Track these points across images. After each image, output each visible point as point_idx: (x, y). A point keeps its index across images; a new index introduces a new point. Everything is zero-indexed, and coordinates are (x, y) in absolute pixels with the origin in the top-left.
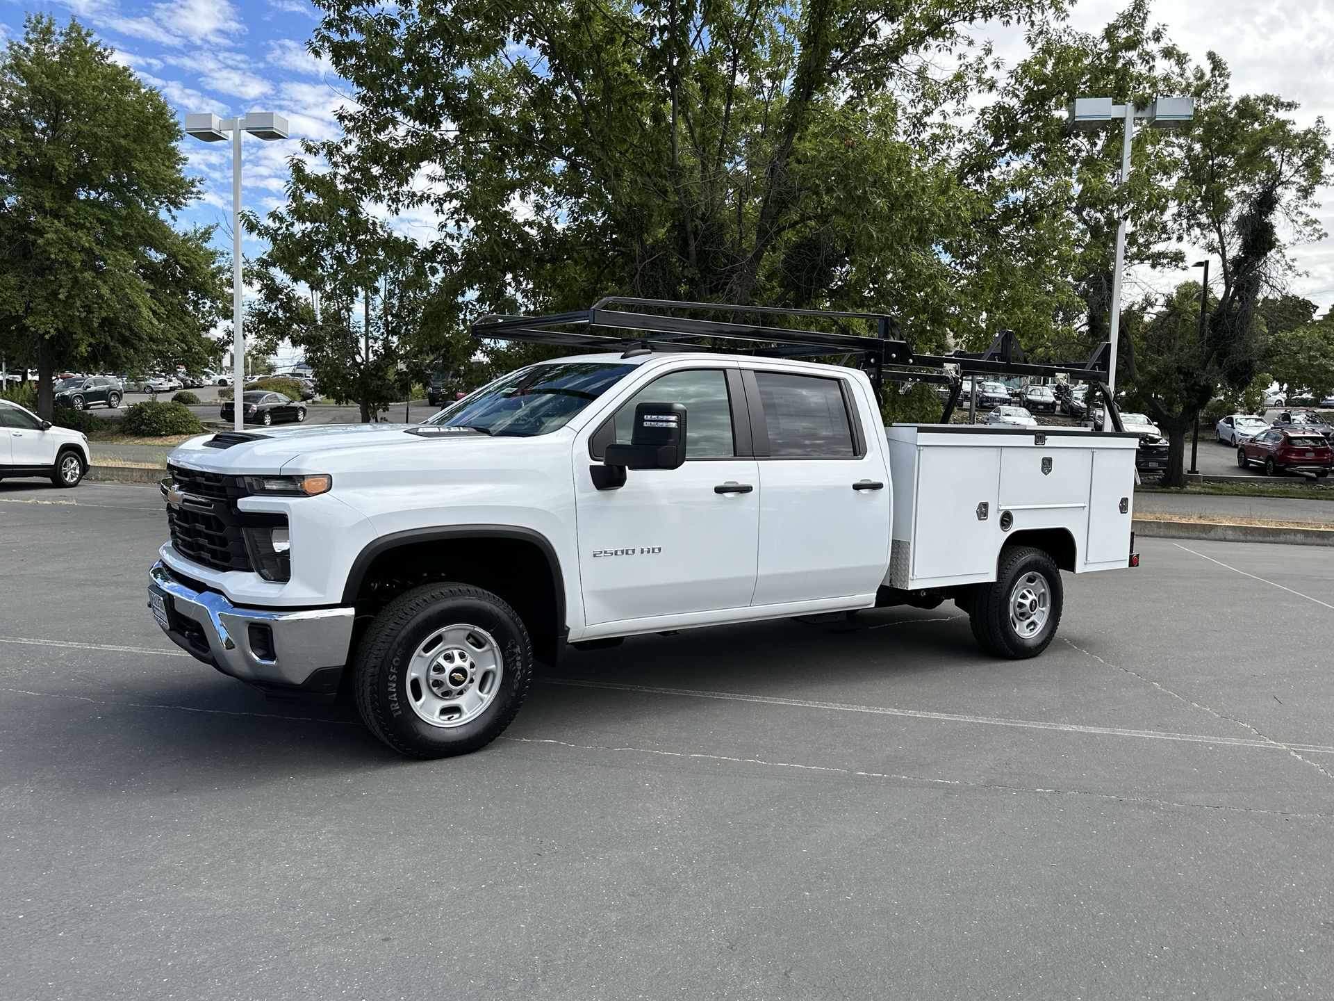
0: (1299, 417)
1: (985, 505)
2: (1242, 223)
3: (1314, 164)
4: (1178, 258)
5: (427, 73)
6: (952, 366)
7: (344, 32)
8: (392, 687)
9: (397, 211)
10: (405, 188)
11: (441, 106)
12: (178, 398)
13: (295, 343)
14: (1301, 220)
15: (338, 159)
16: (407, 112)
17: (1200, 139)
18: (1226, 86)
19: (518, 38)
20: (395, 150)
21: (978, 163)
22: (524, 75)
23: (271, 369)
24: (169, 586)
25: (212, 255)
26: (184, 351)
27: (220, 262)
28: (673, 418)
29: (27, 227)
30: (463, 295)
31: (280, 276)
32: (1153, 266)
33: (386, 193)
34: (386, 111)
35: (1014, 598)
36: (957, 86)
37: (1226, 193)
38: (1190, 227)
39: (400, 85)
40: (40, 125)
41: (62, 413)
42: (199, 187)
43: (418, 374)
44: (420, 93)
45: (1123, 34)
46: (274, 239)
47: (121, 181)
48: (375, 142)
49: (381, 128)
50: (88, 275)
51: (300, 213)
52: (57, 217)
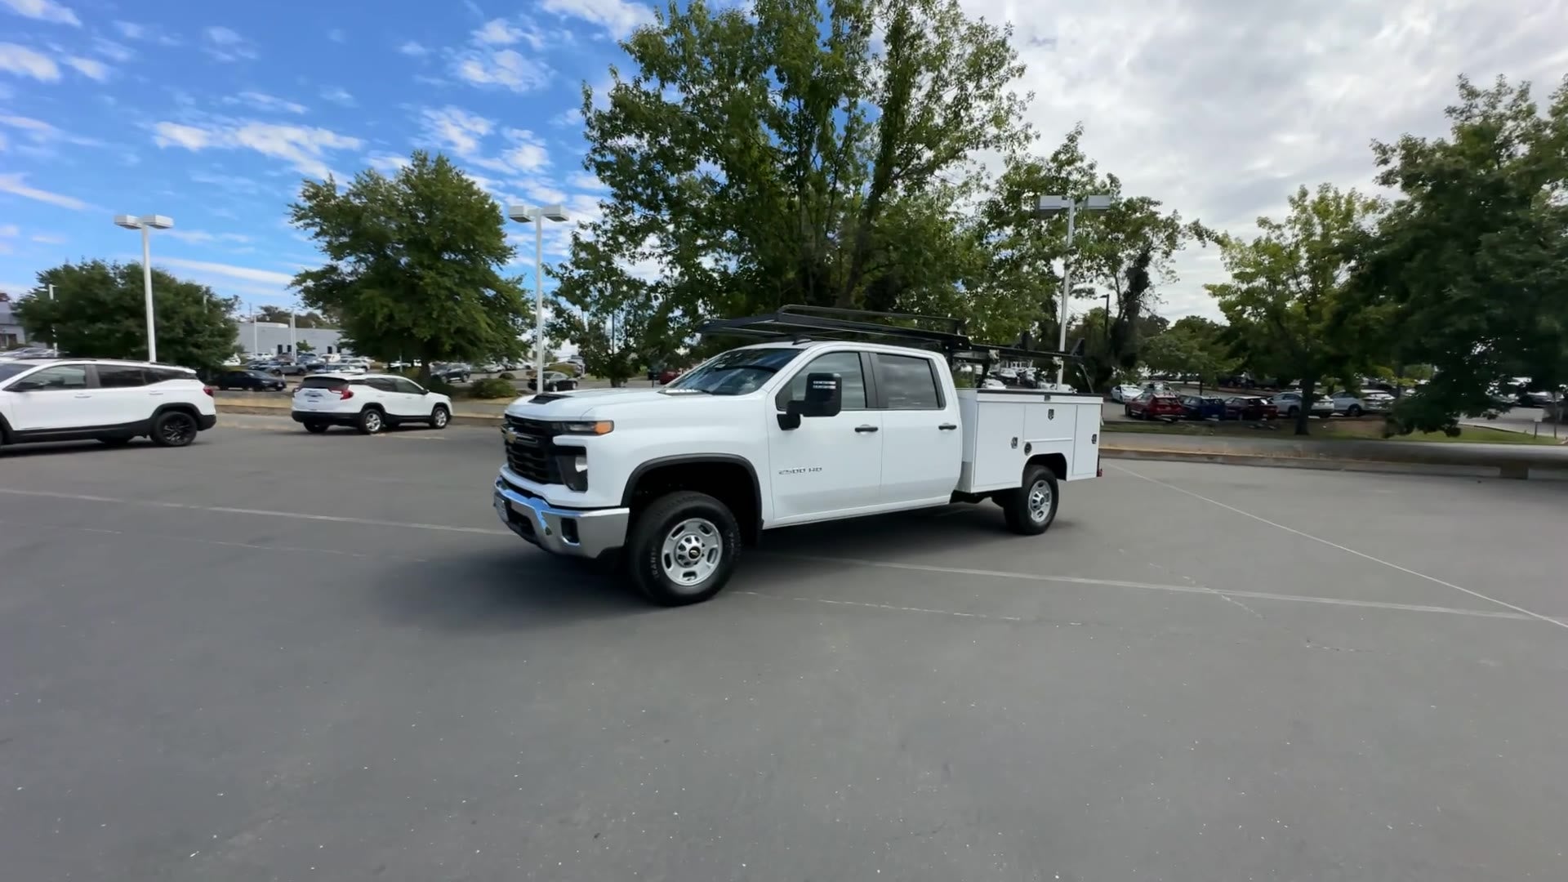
0: (1159, 386)
1: (1015, 439)
2: (1129, 272)
3: (1172, 238)
4: (1091, 292)
5: (654, 181)
6: (995, 351)
7: (603, 156)
8: (653, 560)
9: (634, 263)
10: (639, 250)
11: (661, 200)
12: (503, 376)
13: (573, 343)
14: (1164, 271)
15: (599, 232)
16: (641, 203)
17: (1103, 223)
18: (1119, 192)
19: (707, 159)
20: (633, 227)
21: (981, 233)
22: (710, 182)
23: (555, 359)
24: (508, 494)
25: (523, 291)
26: (507, 348)
27: (527, 296)
28: (834, 383)
29: (414, 275)
30: (673, 312)
31: (564, 302)
32: (1077, 297)
33: (627, 253)
34: (629, 203)
35: (1031, 497)
36: (965, 189)
37: (1119, 254)
38: (1097, 276)
39: (637, 187)
40: (421, 215)
41: (435, 385)
42: (515, 250)
43: (643, 360)
44: (649, 192)
45: (1063, 157)
46: (562, 279)
47: (469, 248)
48: (621, 222)
49: (626, 213)
50: (450, 304)
51: (577, 264)
52: (431, 269)
